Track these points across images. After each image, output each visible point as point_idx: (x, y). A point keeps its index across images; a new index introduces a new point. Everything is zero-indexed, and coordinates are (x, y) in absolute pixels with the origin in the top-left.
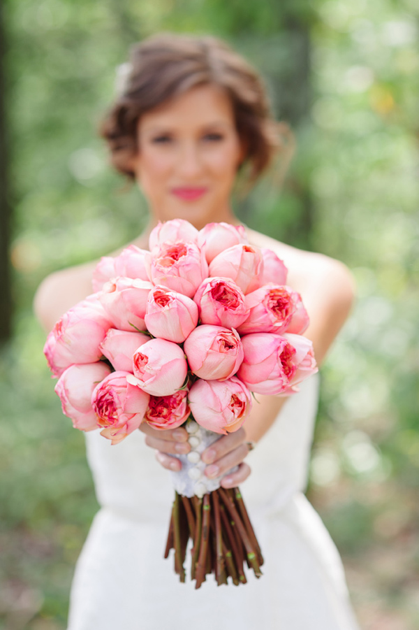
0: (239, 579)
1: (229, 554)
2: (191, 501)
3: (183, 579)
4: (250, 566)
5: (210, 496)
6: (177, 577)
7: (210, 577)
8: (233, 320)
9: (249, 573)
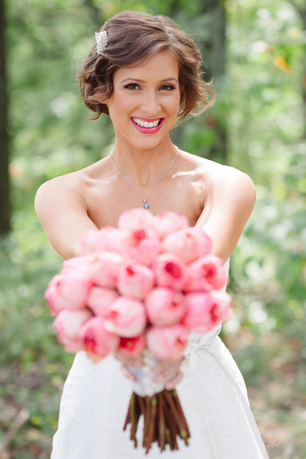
0: (174, 446)
1: (168, 432)
2: (144, 399)
3: (136, 445)
4: (181, 438)
5: (157, 396)
6: (132, 443)
7: (155, 445)
8: (179, 285)
9: (180, 442)
